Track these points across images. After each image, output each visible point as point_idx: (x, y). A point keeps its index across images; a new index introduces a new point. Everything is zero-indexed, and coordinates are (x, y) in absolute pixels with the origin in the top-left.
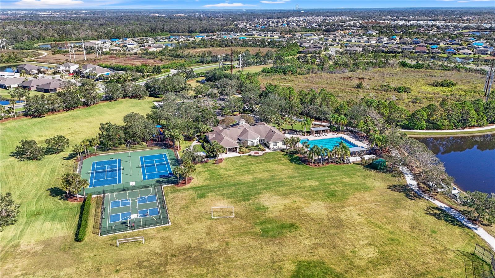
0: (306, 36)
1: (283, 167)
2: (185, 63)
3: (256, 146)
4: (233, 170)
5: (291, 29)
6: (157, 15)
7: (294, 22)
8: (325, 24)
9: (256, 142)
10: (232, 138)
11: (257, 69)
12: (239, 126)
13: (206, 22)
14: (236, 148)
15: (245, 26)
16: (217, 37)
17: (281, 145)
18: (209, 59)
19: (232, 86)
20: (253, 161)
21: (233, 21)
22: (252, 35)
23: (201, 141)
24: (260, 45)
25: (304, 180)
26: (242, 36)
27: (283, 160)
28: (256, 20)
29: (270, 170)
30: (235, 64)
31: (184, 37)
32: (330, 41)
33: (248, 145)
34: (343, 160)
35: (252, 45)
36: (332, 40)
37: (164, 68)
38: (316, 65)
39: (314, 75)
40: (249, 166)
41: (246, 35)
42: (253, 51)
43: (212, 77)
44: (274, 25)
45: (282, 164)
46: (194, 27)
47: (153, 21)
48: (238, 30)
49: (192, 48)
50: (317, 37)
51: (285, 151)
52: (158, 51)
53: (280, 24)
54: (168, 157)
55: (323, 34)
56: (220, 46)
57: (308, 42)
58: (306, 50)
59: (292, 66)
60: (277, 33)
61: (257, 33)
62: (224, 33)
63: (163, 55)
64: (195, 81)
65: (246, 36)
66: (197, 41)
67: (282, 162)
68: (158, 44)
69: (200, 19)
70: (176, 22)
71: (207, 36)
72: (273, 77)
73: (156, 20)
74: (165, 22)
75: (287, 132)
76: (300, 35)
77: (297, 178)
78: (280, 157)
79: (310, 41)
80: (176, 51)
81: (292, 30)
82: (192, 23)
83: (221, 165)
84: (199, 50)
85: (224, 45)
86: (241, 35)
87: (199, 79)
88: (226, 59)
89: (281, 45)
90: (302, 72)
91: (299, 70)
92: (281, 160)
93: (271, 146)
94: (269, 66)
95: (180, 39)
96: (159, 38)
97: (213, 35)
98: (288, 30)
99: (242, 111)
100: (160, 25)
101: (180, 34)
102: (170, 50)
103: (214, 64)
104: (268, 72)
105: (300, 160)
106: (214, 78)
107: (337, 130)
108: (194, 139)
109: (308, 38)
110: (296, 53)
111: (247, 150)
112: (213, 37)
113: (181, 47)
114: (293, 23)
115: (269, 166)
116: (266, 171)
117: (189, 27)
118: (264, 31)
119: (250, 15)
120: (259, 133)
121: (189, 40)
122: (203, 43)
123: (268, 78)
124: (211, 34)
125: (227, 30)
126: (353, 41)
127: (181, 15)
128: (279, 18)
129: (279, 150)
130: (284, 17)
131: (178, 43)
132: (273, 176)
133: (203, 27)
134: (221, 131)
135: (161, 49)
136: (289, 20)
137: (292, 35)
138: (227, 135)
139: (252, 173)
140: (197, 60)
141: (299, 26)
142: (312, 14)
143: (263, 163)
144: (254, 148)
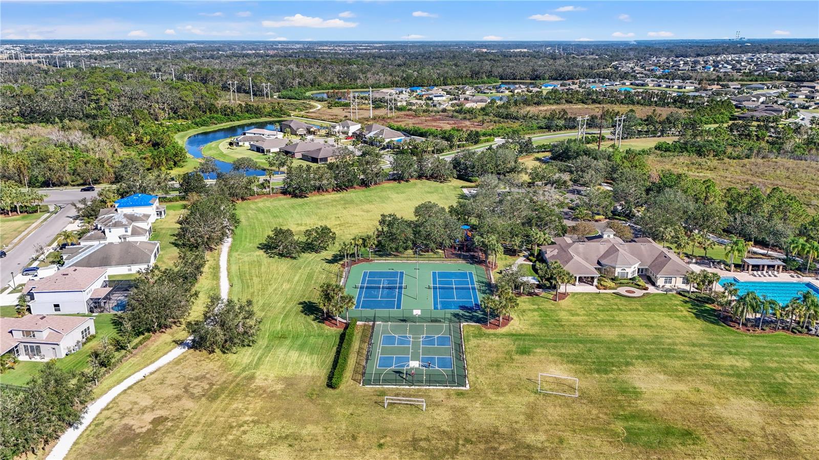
0: (751, 88)
1: (678, 323)
2: (520, 128)
3: (630, 279)
4: (584, 315)
5: (721, 75)
6: (485, 50)
7: (728, 64)
8: (793, 68)
9: (631, 271)
10: (586, 259)
11: (647, 143)
12: (603, 240)
13: (562, 61)
14: (593, 278)
15: (632, 68)
16: (580, 87)
17: (679, 283)
18: (561, 123)
19: (597, 170)
20: (622, 305)
21: (611, 61)
22: (642, 85)
23: (531, 258)
24: (656, 102)
25: (721, 353)
26: (625, 86)
27: (681, 311)
28: (654, 58)
29: (654, 324)
30: (606, 132)
31: (522, 86)
32: (801, 98)
33: (616, 275)
34: (807, 327)
35: (642, 101)
36: (807, 97)
37: (484, 135)
38: (768, 142)
39: (760, 161)
40: (614, 313)
41: (631, 84)
42: (641, 112)
43: (562, 153)
44: (687, 68)
45: (677, 317)
46: (541, 70)
47: (477, 59)
48: (618, 76)
49: (535, 104)
50: (773, 91)
51: (686, 294)
52: (479, 107)
53: (699, 67)
54: (475, 278)
55: (787, 87)
56: (583, 103)
57: (755, 99)
58: (748, 114)
59: (716, 142)
60: (691, 83)
61: (653, 81)
62: (592, 80)
63: (487, 114)
64: (532, 158)
65: (631, 86)
66: (545, 93)
67: (679, 314)
68: (481, 96)
69: (554, 58)
70: (513, 62)
71: (561, 85)
72: (675, 160)
73: (482, 58)
74: (495, 61)
75: (694, 261)
76: (739, 86)
77: (705, 348)
78: (677, 305)
79: (758, 98)
80: (507, 108)
81: (723, 78)
82: (539, 63)
83: (563, 303)
84: (545, 108)
85: (590, 101)
86: (624, 84)
87: (540, 155)
88: (591, 124)
89: (698, 104)
90: (735, 154)
91: (729, 150)
92: (677, 310)
93: (660, 282)
94: (669, 140)
95: (517, 88)
96: (483, 87)
97: (573, 83)
98: (714, 77)
99: (610, 214)
100: (487, 66)
101: (517, 81)
102: (497, 107)
103: (568, 131)
104: (667, 150)
105: (716, 316)
106: (567, 154)
107: (801, 269)
108: (521, 254)
109: (755, 93)
110: (726, 118)
111: (613, 285)
112: (573, 87)
113: (516, 103)
114: (725, 65)
115: (653, 318)
116: (646, 326)
117: (534, 70)
118: (667, 79)
119: (643, 50)
120: (639, 256)
121: (531, 92)
122: (554, 98)
123: (665, 160)
124: (570, 82)
125: (599, 76)
127: (522, 50)
128: (698, 55)
129: (674, 292)
130: (709, 55)
131: (513, 96)
132: (657, 337)
133: (556, 71)
134: (569, 245)
135: (483, 105)
136: (719, 59)
137: (723, 86)
138: (578, 254)
139: (618, 326)
140: (540, 125)
141: (739, 70)
142: (768, 50)
143: (640, 311)
144: (626, 281)
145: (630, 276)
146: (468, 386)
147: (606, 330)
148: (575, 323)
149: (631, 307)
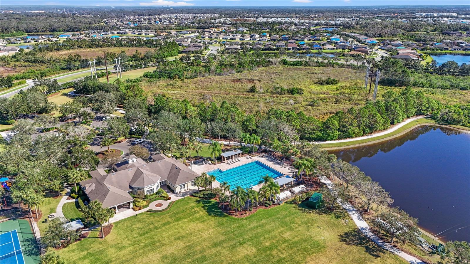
0: (182, 34)
1: (200, 226)
2: (47, 70)
3: (157, 193)
4: (130, 245)
5: (165, 26)
6: (12, 12)
7: (166, 20)
8: (197, 21)
9: (156, 187)
10: (120, 187)
11: (137, 73)
12: (129, 165)
13: (70, 19)
14: (129, 203)
15: (116, 23)
16: (86, 36)
17: (190, 187)
18: (77, 64)
19: (111, 102)
20: (156, 221)
21: (102, 19)
22: (125, 34)
23: (73, 195)
24: (135, 44)
25: (234, 247)
26: (114, 35)
27: (198, 212)
28: (127, 17)
29: (184, 235)
30: (110, 68)
31: (44, 37)
32: (207, 39)
33: (146, 194)
34: (272, 200)
35: (127, 44)
36: (209, 37)
37: (17, 78)
38: (202, 66)
39: (202, 78)
40: (153, 233)
41: (118, 33)
42: (130, 52)
43: (83, 89)
44: (146, 22)
45: (198, 219)
46: (56, 26)
47: (6, 18)
48: (108, 28)
49: (56, 50)
50: (193, 35)
51: (197, 195)
52: (11, 55)
53: (152, 22)
54: (20, 237)
55: (198, 32)
56: (90, 47)
57: (186, 40)
58: (187, 49)
59: (177, 69)
60: (151, 31)
61: (130, 31)
62: (93, 31)
63: (17, 61)
64: (60, 94)
65: (118, 35)
66: (61, 41)
67: (197, 215)
68: (11, 46)
69: (64, 16)
70: (34, 20)
71: (73, 36)
72: (158, 84)
73: (10, 17)
74: (20, 19)
75: (193, 162)
76: (176, 33)
77: (225, 245)
78: (193, 208)
79: (188, 39)
80: (34, 54)
81: (167, 28)
82: (54, 20)
83: (110, 238)
84: (64, 52)
85: (94, 46)
86: (113, 33)
87: (67, 91)
88: (99, 63)
89: (159, 44)
90: (189, 76)
91: (185, 73)
92: (195, 212)
93: (178, 190)
94: (151, 70)
95: (39, 39)
96: (13, 39)
97: (81, 34)
98: (162, 28)
99: (128, 136)
100: (14, 23)
101: (40, 33)
102: (26, 54)
103: (84, 69)
104: (151, 77)
105: (220, 208)
106: (86, 89)
107: (250, 152)
108: (63, 193)
109: (185, 36)
110: (177, 53)
111: (145, 203)
112: (81, 36)
113: (40, 50)
114: (165, 21)
115: (182, 227)
116: (179, 238)
117: (51, 26)
118: (138, 29)
119: (119, 12)
120: (157, 172)
121: (51, 41)
122: (69, 44)
123: (152, 84)
124: (78, 33)
125: (96, 28)
126: (229, 39)
127: (41, 12)
128: (150, 15)
129: (188, 195)
130: (155, 15)
131: (37, 45)
132: (190, 247)
133: (67, 26)
135: (13, 53)
136: (161, 17)
137: (167, 32)
138: (112, 184)
139: (158, 247)
140: (62, 66)
141: (173, 23)
142: (182, 12)
144: (154, 196)
145: (155, 191)
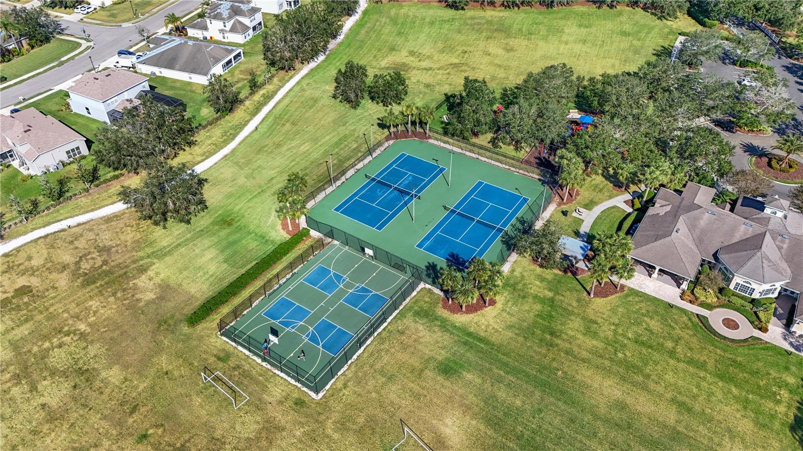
3: (753, 301)
4: (605, 340)
29: (697, 409)
33: (732, 286)
83: (598, 304)
111: (712, 300)
143: (706, 370)
145: (756, 295)
146: (321, 395)
147: (608, 383)
148: (576, 349)
149: (696, 357)
